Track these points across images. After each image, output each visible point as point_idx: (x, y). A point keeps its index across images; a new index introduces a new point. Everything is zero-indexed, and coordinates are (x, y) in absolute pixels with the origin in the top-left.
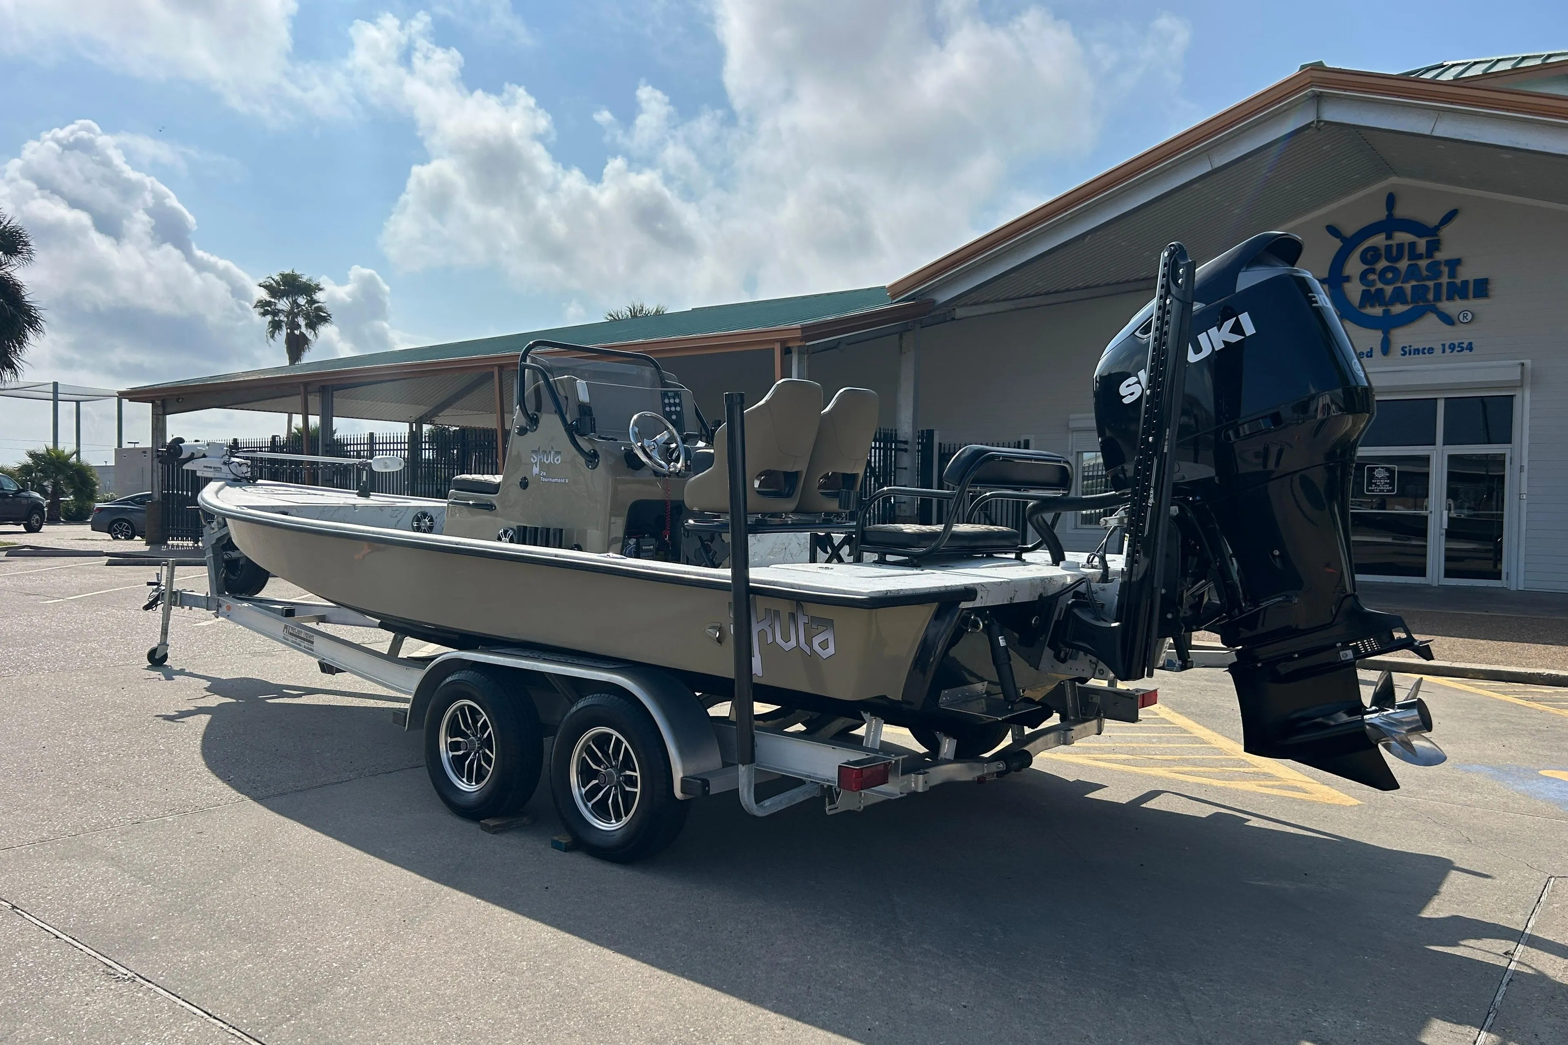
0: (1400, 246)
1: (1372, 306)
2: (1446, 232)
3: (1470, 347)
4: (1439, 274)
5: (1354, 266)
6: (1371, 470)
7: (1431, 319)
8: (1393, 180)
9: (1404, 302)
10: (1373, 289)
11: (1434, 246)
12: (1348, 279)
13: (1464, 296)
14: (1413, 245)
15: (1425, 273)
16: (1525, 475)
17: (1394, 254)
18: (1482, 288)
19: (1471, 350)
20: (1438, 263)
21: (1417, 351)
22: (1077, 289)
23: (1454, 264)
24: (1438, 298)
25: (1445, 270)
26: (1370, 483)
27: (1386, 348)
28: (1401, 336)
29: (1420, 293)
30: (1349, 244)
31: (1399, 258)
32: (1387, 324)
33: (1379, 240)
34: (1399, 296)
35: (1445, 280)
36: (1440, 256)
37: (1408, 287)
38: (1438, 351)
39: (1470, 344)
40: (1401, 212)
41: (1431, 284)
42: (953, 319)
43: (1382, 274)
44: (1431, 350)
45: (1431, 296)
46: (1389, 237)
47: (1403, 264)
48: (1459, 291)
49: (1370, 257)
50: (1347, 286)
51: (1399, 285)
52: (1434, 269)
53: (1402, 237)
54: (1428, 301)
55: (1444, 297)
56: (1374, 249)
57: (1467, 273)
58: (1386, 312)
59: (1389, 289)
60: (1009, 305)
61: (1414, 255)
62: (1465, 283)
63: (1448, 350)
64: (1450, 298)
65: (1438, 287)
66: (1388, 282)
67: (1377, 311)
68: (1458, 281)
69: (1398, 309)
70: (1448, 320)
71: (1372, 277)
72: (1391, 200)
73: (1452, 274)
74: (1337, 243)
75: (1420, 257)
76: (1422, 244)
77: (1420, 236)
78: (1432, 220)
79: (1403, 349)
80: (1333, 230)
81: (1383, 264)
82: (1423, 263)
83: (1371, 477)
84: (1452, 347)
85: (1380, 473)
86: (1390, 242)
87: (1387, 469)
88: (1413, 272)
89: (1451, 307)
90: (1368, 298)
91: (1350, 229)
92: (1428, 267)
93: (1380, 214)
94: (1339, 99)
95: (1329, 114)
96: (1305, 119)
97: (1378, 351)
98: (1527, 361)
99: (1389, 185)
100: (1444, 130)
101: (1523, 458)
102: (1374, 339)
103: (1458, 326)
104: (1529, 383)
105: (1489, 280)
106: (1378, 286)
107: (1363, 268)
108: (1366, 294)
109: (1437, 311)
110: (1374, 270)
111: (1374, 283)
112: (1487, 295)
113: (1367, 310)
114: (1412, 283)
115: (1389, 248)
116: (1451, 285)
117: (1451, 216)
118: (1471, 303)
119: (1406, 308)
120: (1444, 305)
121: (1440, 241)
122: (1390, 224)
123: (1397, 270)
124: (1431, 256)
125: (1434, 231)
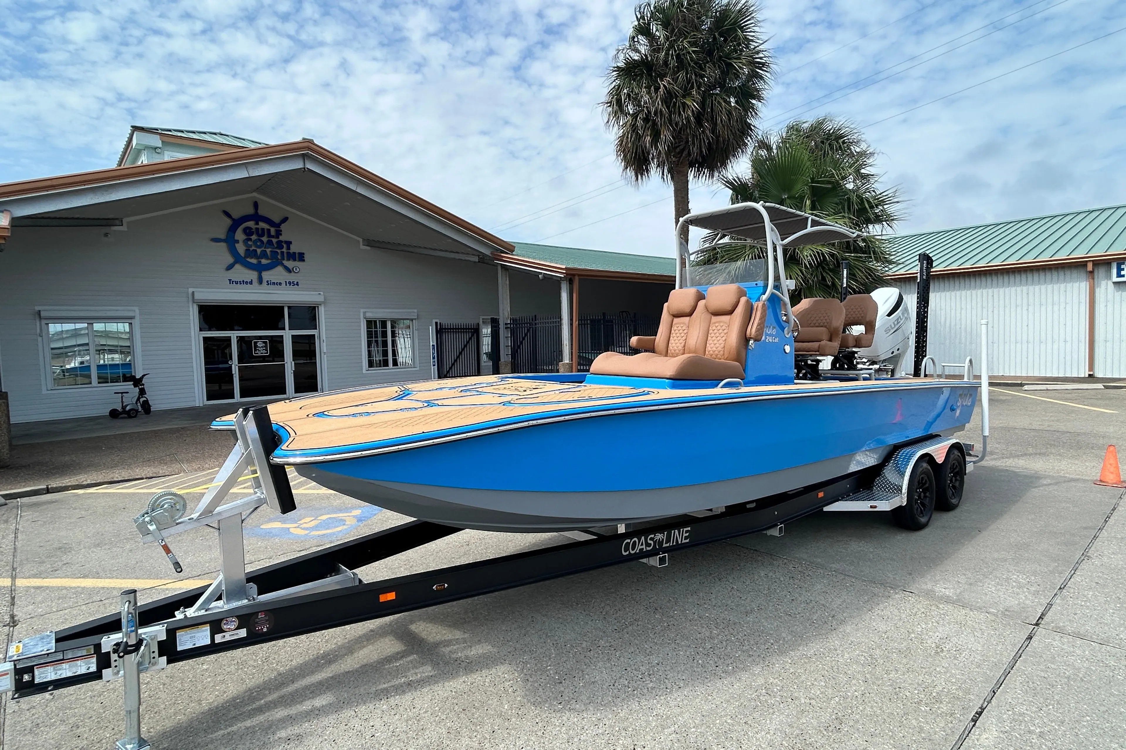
0: (263, 229)
1: (252, 258)
2: (283, 227)
3: (297, 284)
4: (282, 247)
5: (240, 235)
6: (256, 343)
7: (280, 269)
8: (255, 194)
9: (267, 258)
10: (251, 249)
11: (279, 233)
12: (238, 241)
13: (295, 260)
14: (269, 230)
15: (275, 245)
16: (325, 343)
17: (261, 233)
18: (301, 257)
19: (298, 285)
20: (282, 242)
21: (274, 284)
23: (289, 243)
24: (283, 259)
25: (285, 246)
26: (255, 350)
27: (260, 281)
28: (266, 275)
29: (274, 254)
30: (236, 224)
31: (263, 236)
32: (260, 269)
33: (251, 224)
34: (264, 255)
35: (284, 250)
36: (281, 238)
37: (268, 251)
38: (284, 284)
39: (297, 282)
40: (261, 212)
41: (279, 251)
43: (255, 242)
44: (280, 284)
45: (279, 257)
46: (257, 224)
47: (265, 239)
48: (292, 257)
49: (248, 232)
50: (236, 245)
51: (263, 249)
52: (280, 245)
53: (262, 225)
54: (278, 259)
55: (285, 258)
56: (250, 228)
57: (294, 249)
58: (259, 262)
59: (259, 251)
61: (269, 235)
62: (294, 253)
63: (288, 285)
64: (288, 260)
65: (282, 253)
66: (259, 247)
67: (254, 261)
68: (291, 252)
69: (264, 261)
70: (289, 270)
71: (250, 243)
72: (256, 205)
73: (289, 248)
74: (228, 222)
75: (273, 237)
76: (273, 231)
77: (272, 226)
78: (277, 220)
79: (267, 281)
80: (227, 214)
81: (254, 237)
83: (256, 346)
84: (290, 283)
85: (260, 344)
86: (257, 226)
87: (264, 342)
88: (270, 243)
89: (290, 264)
90: (250, 253)
91: (236, 215)
92: (278, 242)
93: (251, 211)
94: (314, 160)
95: (310, 166)
96: (298, 165)
97: (255, 282)
98: (322, 293)
99: (255, 197)
100: (361, 190)
101: (324, 336)
102: (253, 275)
103: (293, 274)
104: (324, 303)
105: (304, 254)
106: (253, 248)
107: (244, 237)
108: (247, 250)
109: (283, 265)
110: (251, 239)
111: (251, 246)
112: (304, 261)
113: (249, 260)
114: (270, 249)
115: (257, 229)
116: (288, 253)
117: (285, 220)
118: (297, 263)
119: (269, 261)
120: (285, 262)
121: (281, 231)
122: (256, 217)
123: (262, 242)
124: (278, 237)
125: (278, 225)
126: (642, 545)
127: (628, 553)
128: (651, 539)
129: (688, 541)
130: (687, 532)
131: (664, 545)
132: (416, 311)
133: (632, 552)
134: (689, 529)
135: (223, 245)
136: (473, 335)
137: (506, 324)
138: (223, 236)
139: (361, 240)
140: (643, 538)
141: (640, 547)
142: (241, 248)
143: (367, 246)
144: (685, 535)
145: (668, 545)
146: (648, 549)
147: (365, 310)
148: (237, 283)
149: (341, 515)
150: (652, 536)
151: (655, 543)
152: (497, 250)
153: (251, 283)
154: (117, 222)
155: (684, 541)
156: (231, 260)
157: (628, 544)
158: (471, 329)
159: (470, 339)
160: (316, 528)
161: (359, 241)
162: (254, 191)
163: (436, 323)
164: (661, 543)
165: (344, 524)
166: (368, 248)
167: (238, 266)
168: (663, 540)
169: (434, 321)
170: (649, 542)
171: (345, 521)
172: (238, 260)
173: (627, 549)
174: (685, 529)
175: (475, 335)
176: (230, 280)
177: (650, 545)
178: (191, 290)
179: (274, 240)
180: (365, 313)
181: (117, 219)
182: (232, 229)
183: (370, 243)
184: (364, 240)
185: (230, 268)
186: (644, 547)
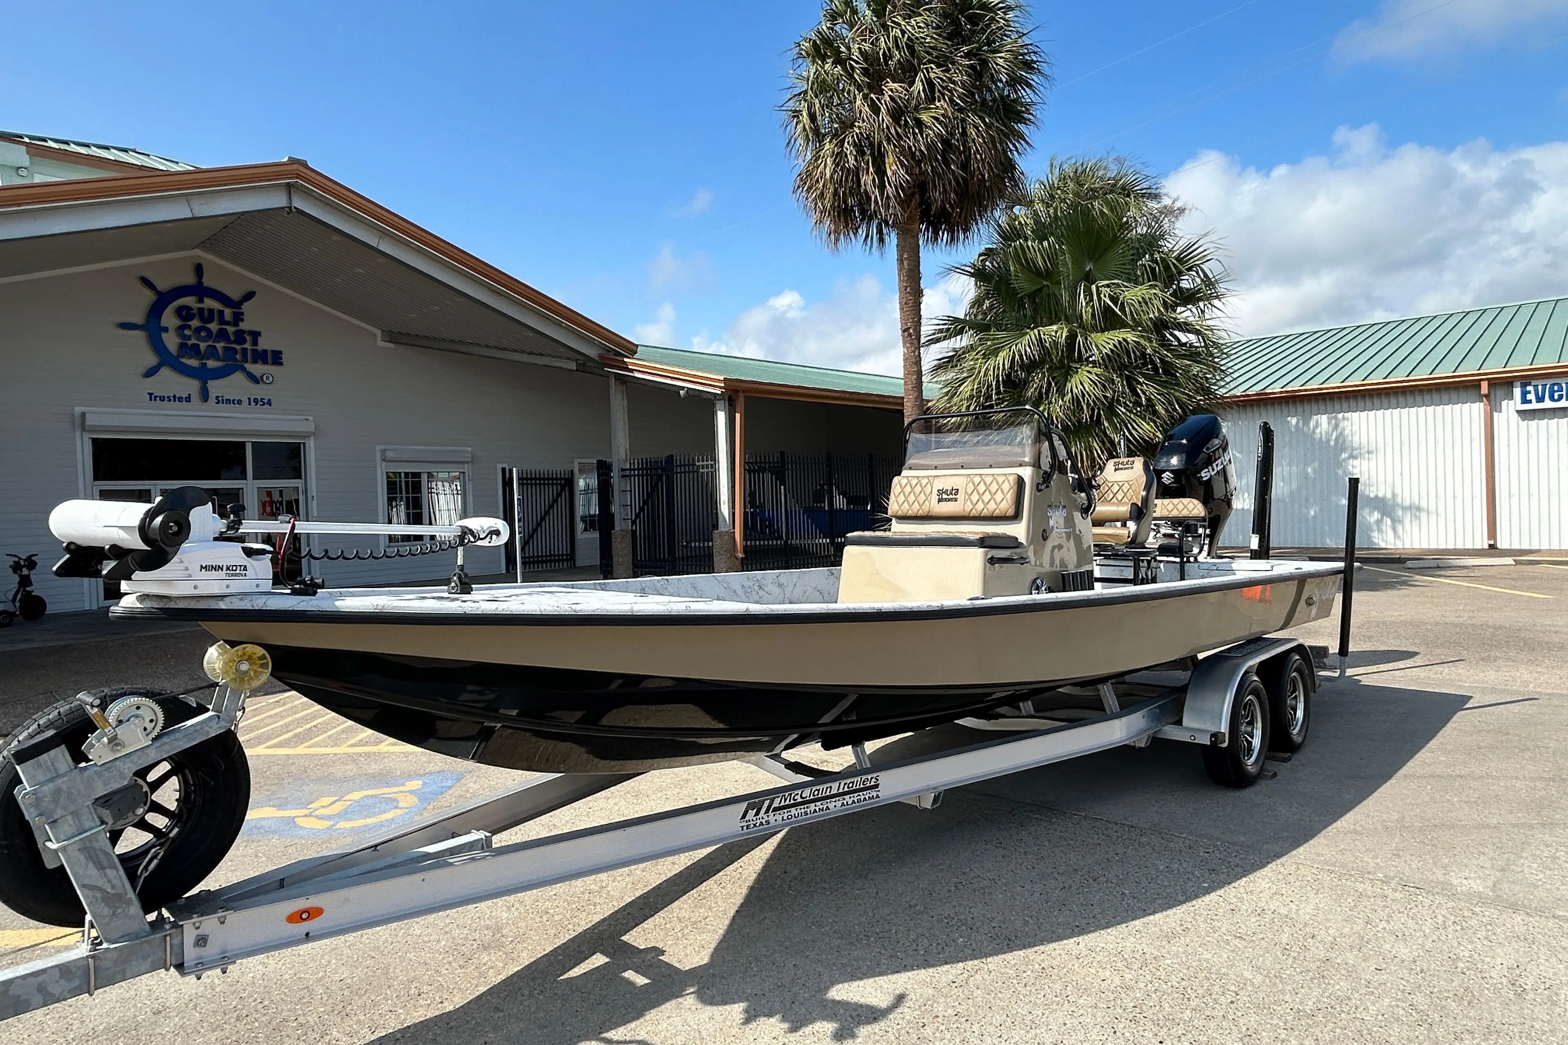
0: (211, 311)
1: (191, 358)
2: (246, 307)
3: (269, 403)
4: (244, 341)
5: (169, 319)
7: (239, 377)
8: (198, 252)
9: (218, 359)
10: (190, 343)
11: (238, 318)
12: (166, 330)
13: (265, 362)
14: (221, 313)
15: (232, 338)
16: (315, 502)
17: (207, 316)
18: (276, 358)
19: (270, 405)
20: (243, 332)
21: (228, 401)
23: (255, 335)
24: (244, 361)
27: (205, 396)
28: (215, 387)
29: (230, 352)
30: (163, 300)
31: (211, 320)
32: (204, 376)
33: (189, 301)
34: (212, 353)
35: (247, 345)
36: (243, 326)
37: (220, 346)
38: (245, 403)
39: (270, 400)
40: (207, 281)
41: (238, 347)
43: (198, 330)
44: (240, 402)
45: (238, 357)
46: (201, 301)
47: (214, 327)
48: (261, 357)
49: (184, 313)
50: (164, 335)
51: (210, 343)
52: (240, 337)
53: (210, 303)
54: (236, 360)
55: (249, 360)
56: (188, 308)
57: (264, 344)
58: (202, 365)
59: (203, 346)
61: (222, 321)
62: (265, 351)
63: (253, 403)
64: (255, 362)
65: (244, 351)
66: (204, 340)
67: (194, 363)
68: (259, 349)
69: (211, 364)
70: (255, 379)
71: (187, 332)
72: (199, 270)
73: (255, 343)
74: (149, 297)
75: (228, 323)
76: (228, 313)
77: (226, 306)
78: (235, 296)
79: (217, 398)
80: (147, 283)
81: (195, 323)
84: (256, 401)
86: (201, 305)
88: (222, 333)
89: (256, 369)
90: (186, 349)
91: (163, 285)
92: (235, 333)
93: (190, 279)
94: (307, 194)
95: (299, 203)
96: (278, 200)
97: (195, 397)
98: (311, 418)
99: (198, 257)
100: (386, 247)
101: (313, 490)
102: (191, 386)
103: (261, 385)
104: (314, 434)
105: (281, 352)
106: (194, 341)
107: (178, 322)
108: (182, 346)
109: (244, 369)
110: (189, 327)
111: (189, 338)
112: (281, 364)
113: (184, 360)
114: (222, 344)
115: (201, 310)
116: (254, 351)
117: (250, 296)
118: (270, 369)
119: (220, 364)
120: (251, 367)
121: (242, 314)
122: (200, 290)
123: (209, 331)
124: (236, 324)
125: (238, 305)
132: (469, 449)
135: (139, 334)
136: (563, 489)
137: (623, 470)
138: (139, 319)
139: (379, 333)
142: (171, 341)
143: (389, 342)
147: (383, 447)
148: (162, 399)
149: (386, 790)
152: (609, 350)
153: (188, 399)
156: (151, 360)
158: (561, 479)
159: (559, 495)
160: (343, 815)
161: (375, 335)
162: (197, 246)
163: (504, 470)
165: (396, 807)
166: (392, 345)
167: (165, 372)
169: (499, 466)
171: (396, 800)
172: (166, 359)
175: (567, 488)
176: (151, 394)
178: (78, 410)
179: (230, 329)
180: (384, 451)
182: (156, 311)
183: (393, 337)
184: (383, 331)
185: (151, 373)
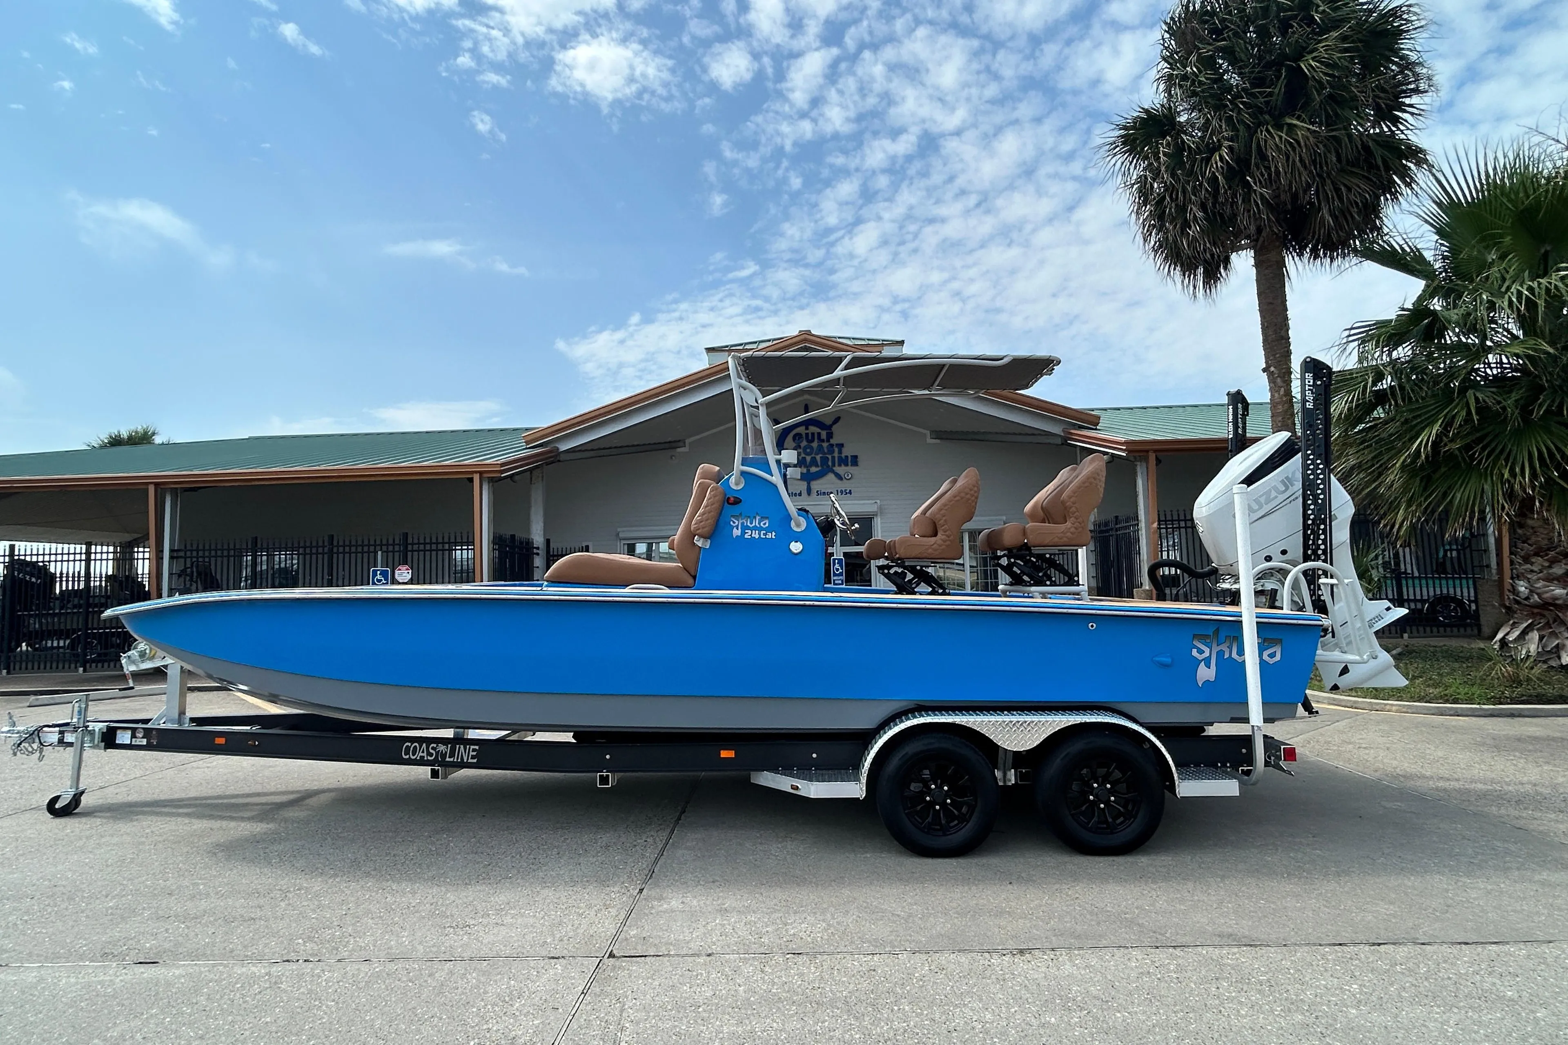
0: (813, 434)
2: (834, 428)
3: (850, 492)
4: (833, 452)
5: (789, 443)
7: (831, 476)
9: (817, 466)
10: (800, 457)
11: (830, 436)
13: (847, 465)
14: (819, 434)
15: (826, 451)
17: (811, 438)
18: (855, 461)
19: (851, 494)
20: (833, 445)
22: (633, 446)
23: (840, 446)
24: (834, 465)
25: (836, 450)
27: (809, 491)
28: (816, 485)
29: (824, 460)
30: (785, 432)
31: (813, 441)
32: (810, 478)
33: (801, 429)
34: (814, 463)
36: (832, 441)
37: (818, 457)
38: (834, 494)
39: (851, 491)
42: (559, 461)
43: (804, 449)
44: (831, 493)
45: (830, 463)
46: (807, 429)
47: (815, 445)
48: (844, 461)
49: (797, 438)
51: (813, 455)
52: (831, 449)
53: (813, 429)
54: (829, 466)
55: (837, 464)
56: (799, 434)
57: (847, 452)
58: (808, 471)
59: (808, 458)
60: (592, 454)
61: (821, 440)
62: (847, 457)
64: (840, 465)
65: (833, 458)
66: (808, 454)
67: (803, 470)
68: (843, 455)
69: (814, 469)
70: (840, 477)
71: (799, 450)
72: (806, 408)
73: (840, 452)
75: (823, 441)
76: (824, 434)
77: (822, 429)
80: (777, 422)
81: (804, 443)
82: (825, 445)
84: (842, 492)
86: (807, 431)
88: (820, 447)
89: (840, 470)
92: (828, 447)
97: (804, 493)
98: (878, 501)
99: (806, 399)
102: (801, 486)
104: (881, 513)
105: (857, 457)
106: (803, 455)
107: (794, 444)
109: (834, 471)
110: (800, 447)
111: (799, 454)
112: (857, 465)
114: (820, 456)
115: (807, 434)
116: (840, 458)
117: (837, 420)
118: (850, 469)
119: (817, 469)
120: (837, 469)
121: (832, 433)
123: (812, 448)
124: (828, 441)
125: (829, 427)
126: (423, 752)
127: (407, 757)
128: (433, 748)
129: (475, 761)
130: (474, 750)
131: (448, 759)
133: (413, 758)
134: (477, 747)
139: (928, 433)
140: (424, 745)
141: (421, 754)
143: (934, 438)
144: (471, 753)
145: (452, 759)
146: (429, 758)
150: (435, 745)
151: (437, 753)
153: (800, 494)
154: (681, 444)
155: (470, 761)
157: (408, 748)
161: (925, 434)
164: (444, 756)
166: (938, 441)
168: (446, 753)
170: (431, 751)
173: (407, 753)
174: (472, 747)
177: (431, 755)
181: (679, 441)
182: (782, 438)
183: (941, 435)
184: (932, 432)
186: (425, 754)
